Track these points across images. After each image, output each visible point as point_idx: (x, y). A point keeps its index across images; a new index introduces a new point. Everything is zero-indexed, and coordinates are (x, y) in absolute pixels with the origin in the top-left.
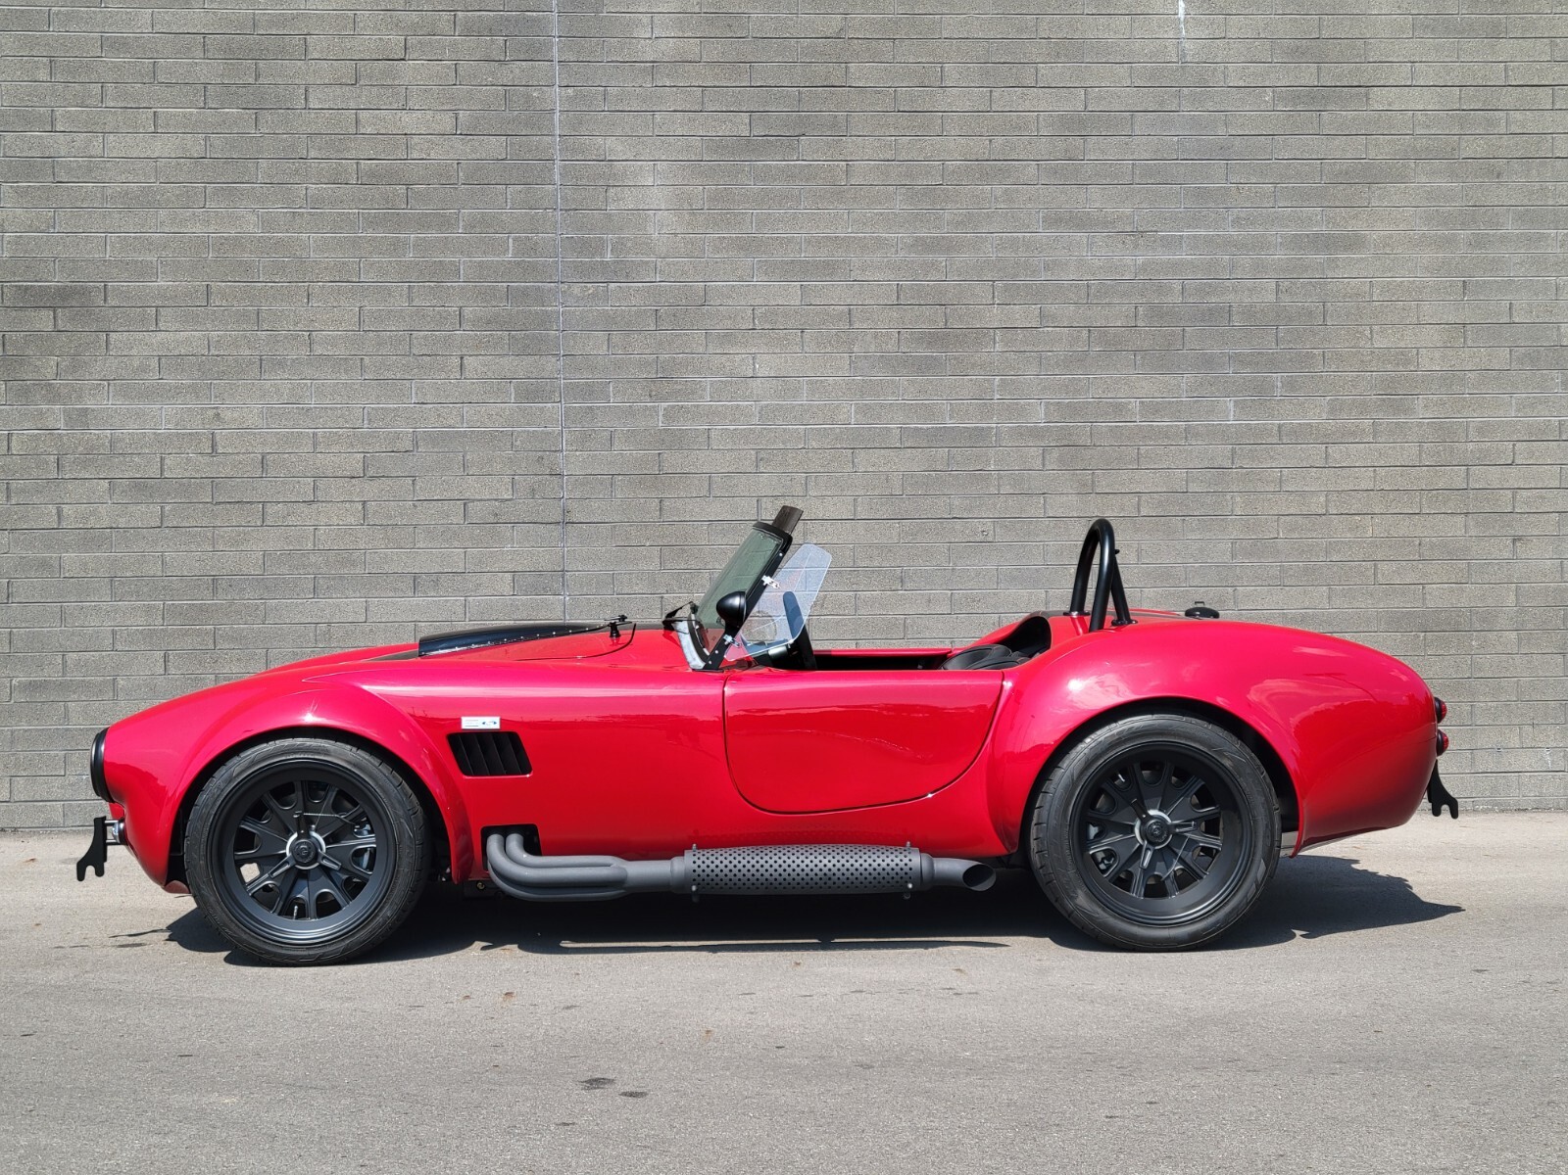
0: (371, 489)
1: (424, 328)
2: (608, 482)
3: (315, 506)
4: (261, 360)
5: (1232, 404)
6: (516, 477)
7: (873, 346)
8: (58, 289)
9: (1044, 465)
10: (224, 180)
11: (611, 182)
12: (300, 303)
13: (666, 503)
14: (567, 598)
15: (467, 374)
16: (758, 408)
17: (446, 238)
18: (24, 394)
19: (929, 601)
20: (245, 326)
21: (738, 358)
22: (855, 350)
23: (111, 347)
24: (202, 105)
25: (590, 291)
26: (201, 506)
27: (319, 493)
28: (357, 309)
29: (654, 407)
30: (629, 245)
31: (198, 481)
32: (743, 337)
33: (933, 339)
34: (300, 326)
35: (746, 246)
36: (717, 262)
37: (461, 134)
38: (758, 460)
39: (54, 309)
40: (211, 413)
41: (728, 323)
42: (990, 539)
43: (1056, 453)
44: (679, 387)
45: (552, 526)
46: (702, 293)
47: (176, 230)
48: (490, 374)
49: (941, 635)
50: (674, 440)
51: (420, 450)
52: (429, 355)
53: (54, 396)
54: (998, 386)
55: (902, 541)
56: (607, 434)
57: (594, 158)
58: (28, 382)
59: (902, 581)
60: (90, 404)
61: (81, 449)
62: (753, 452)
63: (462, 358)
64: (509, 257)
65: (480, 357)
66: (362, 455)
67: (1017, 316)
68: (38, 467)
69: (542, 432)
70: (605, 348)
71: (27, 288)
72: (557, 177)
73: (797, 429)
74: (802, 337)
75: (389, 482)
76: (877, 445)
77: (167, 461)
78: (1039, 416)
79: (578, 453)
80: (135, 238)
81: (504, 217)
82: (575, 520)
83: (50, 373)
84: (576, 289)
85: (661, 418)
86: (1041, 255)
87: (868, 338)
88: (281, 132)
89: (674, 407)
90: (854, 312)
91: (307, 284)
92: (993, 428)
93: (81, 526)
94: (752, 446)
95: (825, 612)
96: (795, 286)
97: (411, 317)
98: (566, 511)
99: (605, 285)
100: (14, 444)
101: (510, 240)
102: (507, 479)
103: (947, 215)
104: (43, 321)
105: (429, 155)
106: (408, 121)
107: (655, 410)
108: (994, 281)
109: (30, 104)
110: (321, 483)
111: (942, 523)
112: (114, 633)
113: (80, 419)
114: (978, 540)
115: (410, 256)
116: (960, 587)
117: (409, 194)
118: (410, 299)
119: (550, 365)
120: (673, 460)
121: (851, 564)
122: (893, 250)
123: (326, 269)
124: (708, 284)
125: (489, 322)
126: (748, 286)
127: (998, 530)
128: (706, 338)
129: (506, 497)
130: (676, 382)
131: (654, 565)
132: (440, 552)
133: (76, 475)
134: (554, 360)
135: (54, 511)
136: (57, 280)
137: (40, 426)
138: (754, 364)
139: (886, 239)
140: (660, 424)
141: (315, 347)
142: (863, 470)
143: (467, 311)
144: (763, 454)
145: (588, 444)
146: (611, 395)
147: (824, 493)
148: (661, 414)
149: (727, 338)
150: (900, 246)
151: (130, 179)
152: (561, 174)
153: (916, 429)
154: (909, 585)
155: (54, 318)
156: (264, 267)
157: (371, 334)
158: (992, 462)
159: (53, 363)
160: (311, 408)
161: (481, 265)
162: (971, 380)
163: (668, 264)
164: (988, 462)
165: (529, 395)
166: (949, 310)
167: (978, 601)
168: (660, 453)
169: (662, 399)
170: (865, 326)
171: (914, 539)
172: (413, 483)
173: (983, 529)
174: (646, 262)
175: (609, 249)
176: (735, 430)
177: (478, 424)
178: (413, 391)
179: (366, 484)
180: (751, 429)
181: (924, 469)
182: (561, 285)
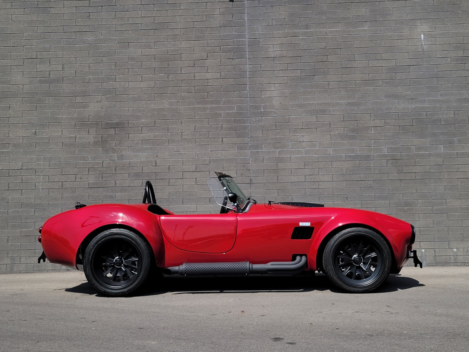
0: (197, 175)
1: (212, 131)
2: (263, 172)
3: (183, 179)
4: (169, 140)
5: (442, 147)
6: (237, 171)
7: (337, 132)
8: (116, 123)
9: (387, 165)
10: (159, 93)
11: (263, 90)
12: (179, 125)
13: (279, 177)
15: (223, 143)
16: (304, 151)
17: (218, 106)
18: (106, 151)
19: (355, 204)
20: (164, 131)
21: (298, 137)
22: (332, 134)
23: (129, 138)
24: (154, 73)
25: (257, 120)
27: (184, 176)
28: (194, 126)
29: (275, 151)
30: (268, 106)
31: (152, 173)
32: (300, 131)
33: (353, 130)
34: (179, 131)
35: (300, 106)
36: (292, 111)
37: (222, 79)
38: (305, 165)
39: (115, 128)
40: (155, 155)
41: (296, 127)
42: (372, 186)
43: (391, 161)
44: (282, 145)
45: (247, 184)
46: (288, 119)
47: (147, 107)
48: (230, 143)
50: (280, 160)
51: (211, 164)
52: (213, 138)
53: (114, 151)
54: (373, 143)
55: (346, 187)
56: (262, 159)
57: (258, 83)
58: (108, 148)
59: (347, 198)
60: (124, 153)
61: (121, 165)
62: (303, 163)
63: (222, 139)
64: (235, 111)
65: (227, 138)
66: (196, 165)
67: (378, 123)
68: (110, 170)
69: (244, 158)
70: (261, 135)
71: (108, 123)
72: (248, 89)
73: (316, 156)
74: (316, 130)
75: (203, 172)
76: (339, 160)
77: (144, 168)
78: (385, 151)
79: (254, 164)
80: (136, 109)
81: (233, 100)
82: (253, 182)
83: (113, 145)
84: (253, 119)
85: (277, 154)
86: (384, 106)
87: (335, 130)
88: (174, 80)
89: (281, 150)
90: (331, 123)
91: (181, 120)
92: (372, 155)
93: (121, 186)
94: (303, 161)
96: (314, 116)
97: (208, 128)
98: (251, 180)
99: (261, 117)
100: (104, 164)
101: (235, 106)
102: (235, 171)
103: (357, 96)
104: (112, 132)
105: (213, 84)
106: (208, 76)
108: (371, 114)
109: (109, 75)
110: (184, 173)
111: (358, 182)
113: (121, 157)
114: (369, 186)
115: (208, 111)
116: (364, 200)
117: (208, 95)
118: (208, 123)
119: (246, 140)
120: (281, 165)
121: (332, 194)
122: (342, 106)
123: (186, 115)
124: (290, 116)
125: (230, 129)
126: (301, 117)
127: (374, 183)
128: (289, 131)
129: (234, 176)
130: (281, 144)
131: (276, 195)
133: (120, 172)
134: (247, 138)
135: (114, 182)
136: (116, 121)
137: (111, 159)
138: (303, 138)
139: (340, 103)
141: (183, 136)
142: (335, 167)
143: (223, 126)
144: (306, 163)
145: (257, 161)
146: (263, 148)
147: (324, 174)
148: (277, 152)
149: (295, 131)
150: (343, 104)
151: (135, 93)
152: (249, 88)
153: (350, 155)
154: (349, 200)
155: (115, 131)
156: (170, 116)
157: (198, 133)
158: (372, 164)
159: (114, 143)
160: (182, 153)
161: (227, 113)
162: (365, 141)
163: (279, 111)
164: (371, 164)
165: (241, 148)
166: (358, 122)
167: (369, 204)
168: (277, 164)
169: (277, 148)
170: (334, 127)
171: (350, 186)
172: (209, 173)
173: (370, 183)
174: (273, 111)
175: (262, 108)
176: (298, 157)
177: (227, 157)
178: (209, 148)
179: (197, 173)
180: (302, 156)
181: (352, 166)
182: (249, 118)
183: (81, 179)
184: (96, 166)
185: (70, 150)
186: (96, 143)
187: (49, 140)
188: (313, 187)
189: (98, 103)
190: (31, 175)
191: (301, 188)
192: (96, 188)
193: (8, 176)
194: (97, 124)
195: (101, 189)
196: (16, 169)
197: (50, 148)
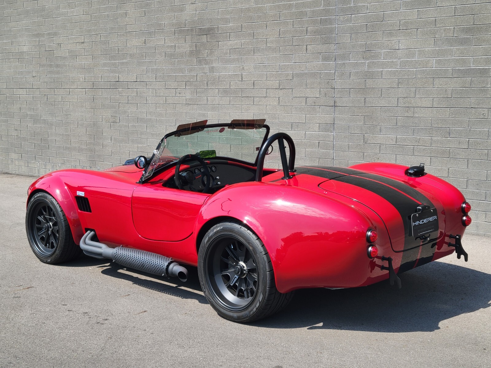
0: (281, 93)
1: (296, 36)
2: (349, 91)
3: (266, 99)
4: (254, 49)
6: (321, 89)
7: (443, 34)
8: (208, 28)
12: (264, 29)
13: (367, 99)
14: (335, 134)
15: (308, 52)
16: (399, 62)
17: (304, 2)
18: (200, 62)
19: (460, 143)
20: (250, 38)
21: (393, 42)
22: (437, 36)
23: (219, 46)
25: (346, 18)
26: (239, 98)
27: (267, 94)
28: (279, 30)
29: (364, 62)
31: (238, 90)
32: (396, 33)
33: (467, 30)
34: (264, 37)
36: (388, 3)
38: (399, 83)
39: (207, 35)
40: (242, 67)
41: (391, 28)
42: (486, 117)
44: (373, 54)
45: (331, 107)
46: (382, 16)
47: (235, 7)
48: (314, 52)
49: (464, 157)
50: (369, 75)
51: (294, 79)
52: (298, 45)
53: (206, 62)
55: (450, 117)
56: (349, 73)
58: (201, 58)
59: (449, 134)
60: (214, 65)
61: (212, 79)
62: (397, 79)
63: (307, 46)
64: (322, 8)
65: (312, 45)
66: (279, 81)
68: (203, 85)
69: (329, 72)
70: (350, 40)
71: (201, 28)
73: (413, 70)
74: (417, 32)
75: (286, 90)
76: (443, 77)
77: (231, 83)
79: (340, 80)
80: (225, 10)
82: (338, 105)
83: (206, 55)
84: (341, 18)
85: (366, 67)
87: (442, 31)
89: (371, 62)
90: (437, 20)
91: (266, 22)
93: (212, 104)
94: (397, 77)
95: (420, 144)
96: (416, 11)
97: (293, 32)
98: (335, 102)
99: (351, 15)
100: (198, 78)
102: (318, 90)
104: (204, 39)
107: (364, 63)
110: (268, 91)
111: (467, 110)
112: (219, 138)
113: (212, 69)
114: (481, 117)
115: (294, 10)
116: (472, 137)
118: (293, 25)
119: (333, 47)
120: (370, 83)
121: (430, 126)
123: (271, 16)
124: (385, 12)
125: (315, 32)
126: (399, 12)
128: (383, 34)
129: (318, 96)
130: (372, 52)
131: (362, 123)
132: (299, 115)
133: (211, 88)
134: (334, 45)
135: (206, 99)
136: (207, 26)
137: (203, 72)
138: (399, 45)
140: (366, 69)
141: (267, 44)
142: (437, 87)
143: (309, 28)
144: (400, 81)
145: (343, 77)
146: (351, 58)
147: (422, 96)
148: (366, 65)
149: (390, 34)
153: (459, 70)
154: (451, 136)
155: (207, 38)
156: (255, 17)
157: (282, 39)
158: (489, 83)
159: (206, 52)
160: (266, 65)
161: (313, 11)
162: (483, 47)
163: (372, 6)
164: (487, 83)
165: (326, 59)
166: (475, 17)
167: (480, 144)
168: (365, 80)
169: (367, 59)
170: (441, 26)
171: (455, 116)
172: (292, 91)
173: (483, 113)
174: (364, 6)
175: (352, 2)
176: (391, 71)
177: (311, 70)
178: (293, 59)
179: (280, 91)
180: (397, 71)
181: (461, 86)
182: (337, 17)
183: (180, 93)
184: (192, 80)
185: (171, 60)
186: (191, 52)
187: (155, 50)
188: (406, 114)
189: (193, 5)
190: (143, 88)
191: (392, 115)
192: (192, 105)
193: (127, 88)
194: (192, 30)
195: (195, 107)
196: (132, 81)
197: (156, 59)
